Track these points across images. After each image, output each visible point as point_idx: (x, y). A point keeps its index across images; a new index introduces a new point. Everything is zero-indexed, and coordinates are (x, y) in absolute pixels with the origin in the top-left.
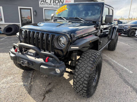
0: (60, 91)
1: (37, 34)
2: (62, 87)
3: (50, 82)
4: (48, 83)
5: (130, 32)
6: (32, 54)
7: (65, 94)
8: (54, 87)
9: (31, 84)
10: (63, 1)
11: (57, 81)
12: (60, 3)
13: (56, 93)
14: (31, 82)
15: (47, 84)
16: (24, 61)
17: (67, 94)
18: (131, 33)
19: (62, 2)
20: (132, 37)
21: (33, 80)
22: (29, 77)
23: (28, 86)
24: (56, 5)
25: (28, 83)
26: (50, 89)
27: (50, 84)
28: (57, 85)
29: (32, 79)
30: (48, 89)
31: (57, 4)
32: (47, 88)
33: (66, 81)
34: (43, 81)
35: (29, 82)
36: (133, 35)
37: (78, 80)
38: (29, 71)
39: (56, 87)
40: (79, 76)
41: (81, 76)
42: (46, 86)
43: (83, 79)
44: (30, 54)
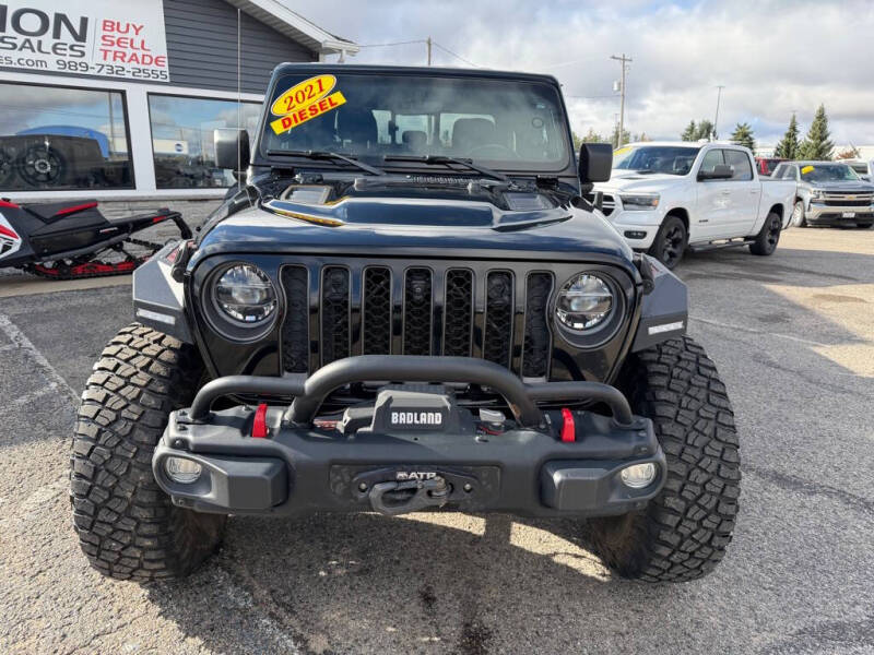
0: (524, 610)
2: (507, 585)
3: (418, 585)
4: (418, 600)
8: (469, 607)
9: (316, 647)
10: (84, 21)
11: (446, 567)
12: (57, 35)
13: (523, 629)
15: (414, 607)
17: (573, 610)
19: (77, 29)
24: (27, 45)
26: (469, 625)
28: (474, 585)
29: (278, 618)
30: (452, 630)
31: (34, 40)
32: (444, 630)
34: (367, 598)
35: (290, 643)
37: (690, 497)
39: (479, 601)
40: (697, 471)
41: (704, 470)
42: (423, 619)
43: (716, 481)
44: (416, 422)
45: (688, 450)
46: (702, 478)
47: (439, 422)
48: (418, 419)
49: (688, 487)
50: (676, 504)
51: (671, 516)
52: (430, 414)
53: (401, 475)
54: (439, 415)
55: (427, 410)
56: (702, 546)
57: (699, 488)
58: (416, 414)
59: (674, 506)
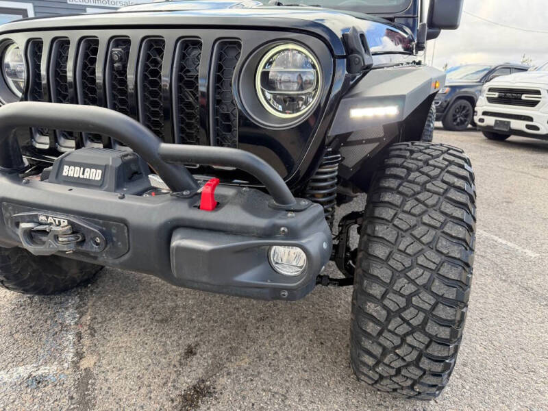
0: (258, 383)
1: (117, 46)
2: (260, 358)
3: (191, 341)
4: (182, 351)
5: (452, 111)
6: (96, 175)
7: (293, 395)
8: (217, 367)
9: (84, 364)
11: (224, 333)
13: (244, 398)
14: (80, 355)
15: (175, 355)
16: (40, 224)
17: (300, 395)
18: (454, 115)
20: (457, 127)
21: (86, 341)
22: (65, 328)
23: (69, 383)
25: (61, 363)
26: (203, 381)
27: (190, 352)
28: (233, 351)
29: (79, 336)
30: (187, 381)
32: (182, 379)
33: (272, 329)
34: (149, 340)
35: (70, 356)
36: (462, 122)
37: (393, 307)
38: (57, 298)
39: (228, 364)
40: (403, 281)
41: (412, 281)
42: (175, 366)
43: (426, 296)
44: (81, 176)
45: (398, 256)
46: (409, 289)
47: (98, 178)
48: (83, 174)
49: (391, 296)
50: (376, 311)
51: (371, 324)
52: (93, 170)
53: (42, 218)
54: (100, 172)
55: (92, 166)
56: (408, 365)
57: (404, 300)
58: (82, 169)
59: (375, 314)
